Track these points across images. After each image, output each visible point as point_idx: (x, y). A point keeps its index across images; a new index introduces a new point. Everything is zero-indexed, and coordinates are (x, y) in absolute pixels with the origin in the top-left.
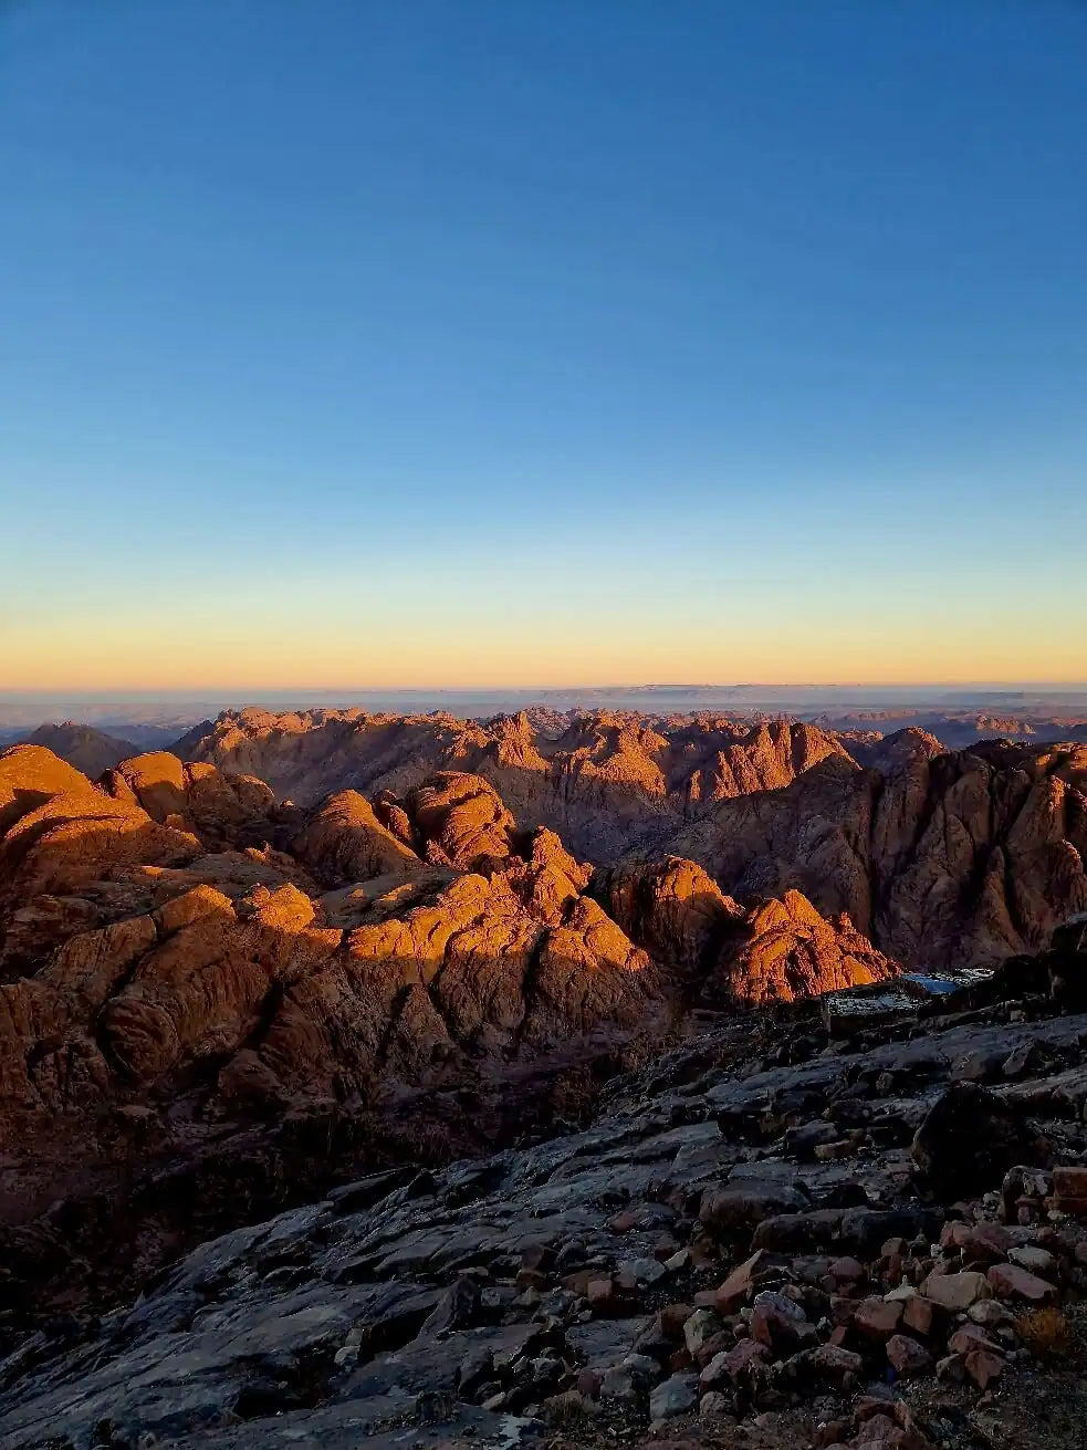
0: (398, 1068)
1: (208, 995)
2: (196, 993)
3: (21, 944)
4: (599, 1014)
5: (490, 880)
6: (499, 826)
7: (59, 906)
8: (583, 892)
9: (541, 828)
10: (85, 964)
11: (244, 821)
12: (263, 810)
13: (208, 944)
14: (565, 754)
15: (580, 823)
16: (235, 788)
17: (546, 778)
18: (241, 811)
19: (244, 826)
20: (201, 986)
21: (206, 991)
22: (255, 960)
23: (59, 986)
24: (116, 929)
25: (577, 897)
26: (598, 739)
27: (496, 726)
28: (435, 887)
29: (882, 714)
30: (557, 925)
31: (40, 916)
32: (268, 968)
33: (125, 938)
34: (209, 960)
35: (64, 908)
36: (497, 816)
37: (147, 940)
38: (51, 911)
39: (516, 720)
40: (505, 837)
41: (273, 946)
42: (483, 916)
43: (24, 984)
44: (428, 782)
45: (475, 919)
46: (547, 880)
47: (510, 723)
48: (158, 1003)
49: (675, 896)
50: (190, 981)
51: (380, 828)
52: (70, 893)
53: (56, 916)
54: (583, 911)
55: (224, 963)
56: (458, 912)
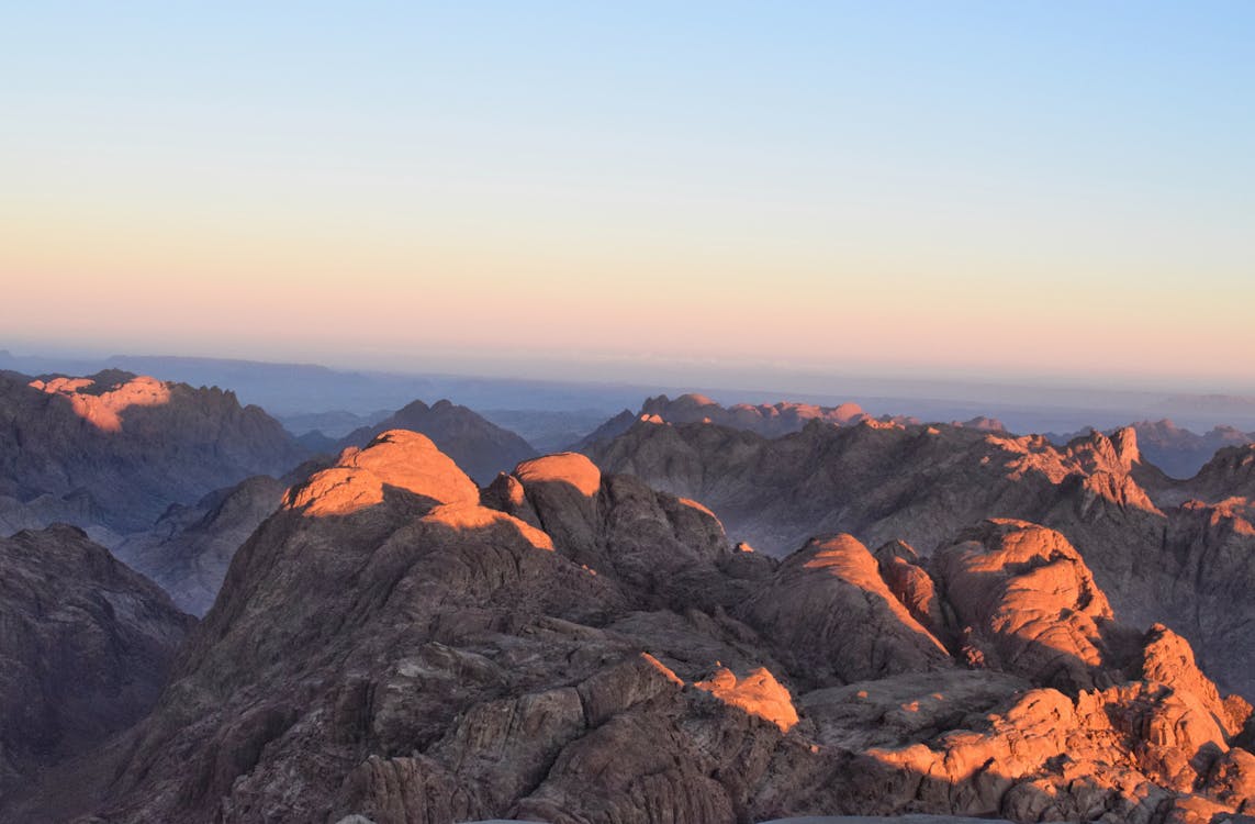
1: (650, 816)
2: (635, 810)
3: (405, 707)
5: (1076, 701)
6: (1086, 617)
7: (452, 661)
8: (1233, 742)
9: (1160, 626)
10: (491, 744)
11: (684, 567)
12: (711, 554)
13: (653, 741)
14: (1201, 505)
15: (1220, 628)
16: (672, 517)
17: (1165, 544)
18: (678, 553)
19: (682, 575)
20: (642, 800)
21: (648, 808)
22: (714, 774)
23: (457, 772)
24: (534, 701)
25: (1225, 748)
27: (1080, 448)
28: (983, 703)
30: (1188, 790)
31: (428, 672)
32: (733, 791)
33: (544, 716)
34: (653, 764)
35: (457, 664)
36: (1085, 600)
37: (570, 724)
38: (440, 666)
39: (1116, 440)
40: (1095, 634)
41: (740, 759)
42: (1063, 757)
43: (418, 760)
44: (969, 533)
45: (1049, 761)
46: (1174, 714)
47: (1106, 446)
48: (584, 816)
50: (628, 791)
51: (893, 601)
52: (462, 644)
53: (447, 675)
54: (1235, 771)
55: (674, 773)
56: (1022, 746)
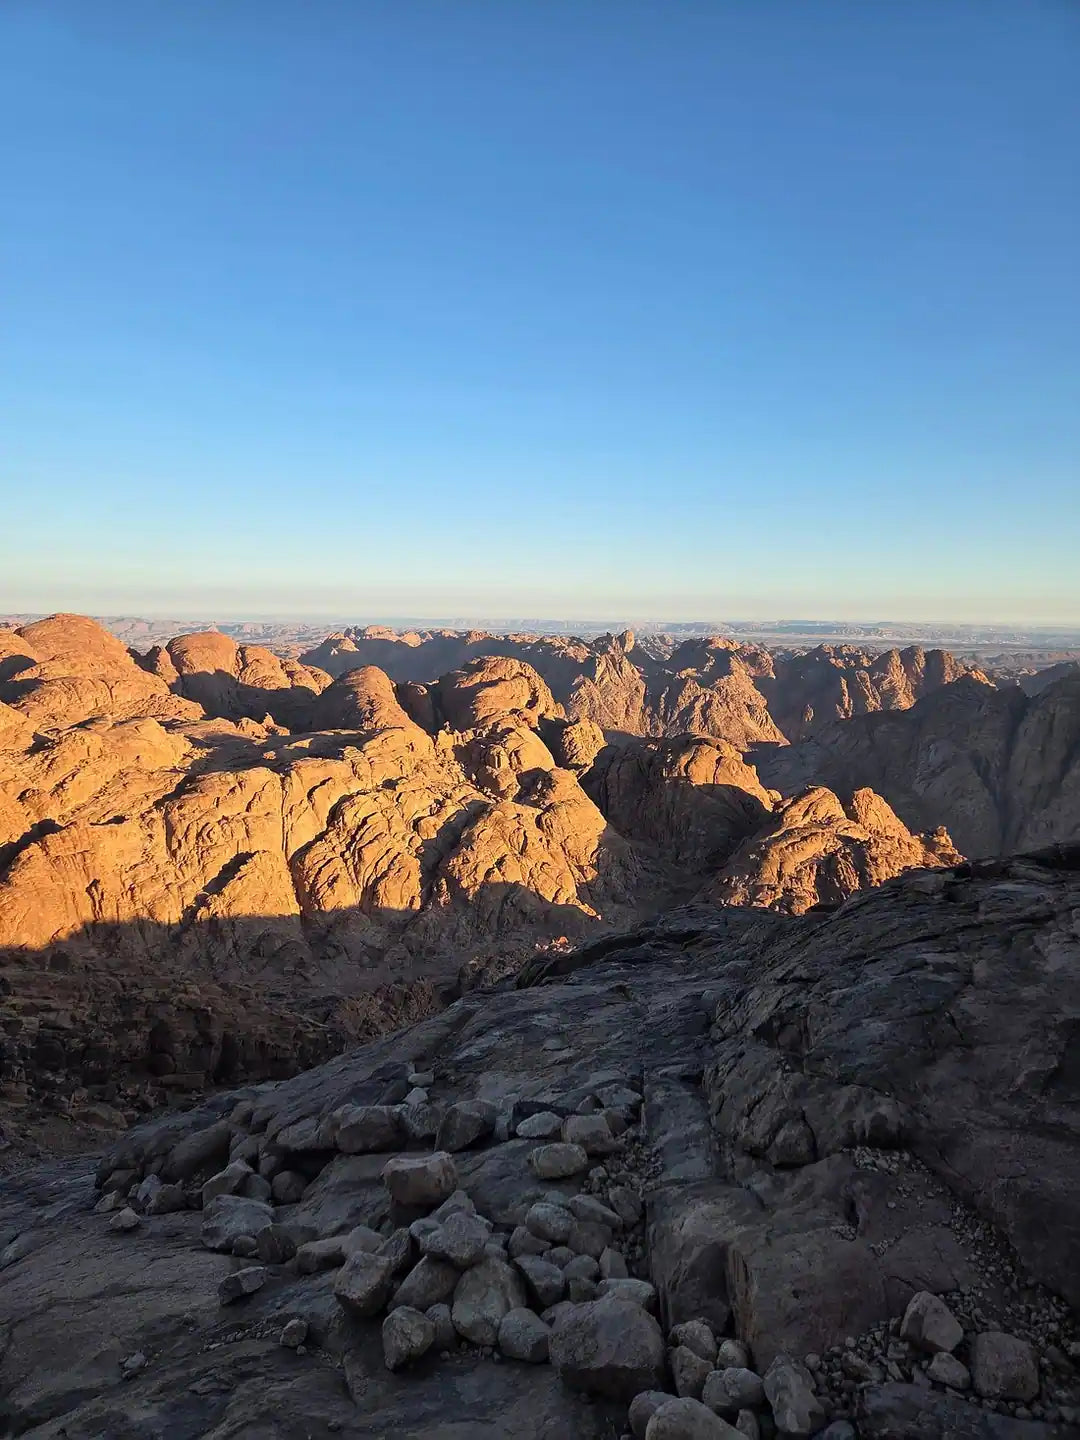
0: (195, 960)
4: (524, 914)
5: (435, 738)
14: (668, 672)
26: (708, 660)
27: (600, 644)
29: (1040, 656)
39: (621, 639)
47: (615, 642)
49: (688, 778)
54: (551, 785)
